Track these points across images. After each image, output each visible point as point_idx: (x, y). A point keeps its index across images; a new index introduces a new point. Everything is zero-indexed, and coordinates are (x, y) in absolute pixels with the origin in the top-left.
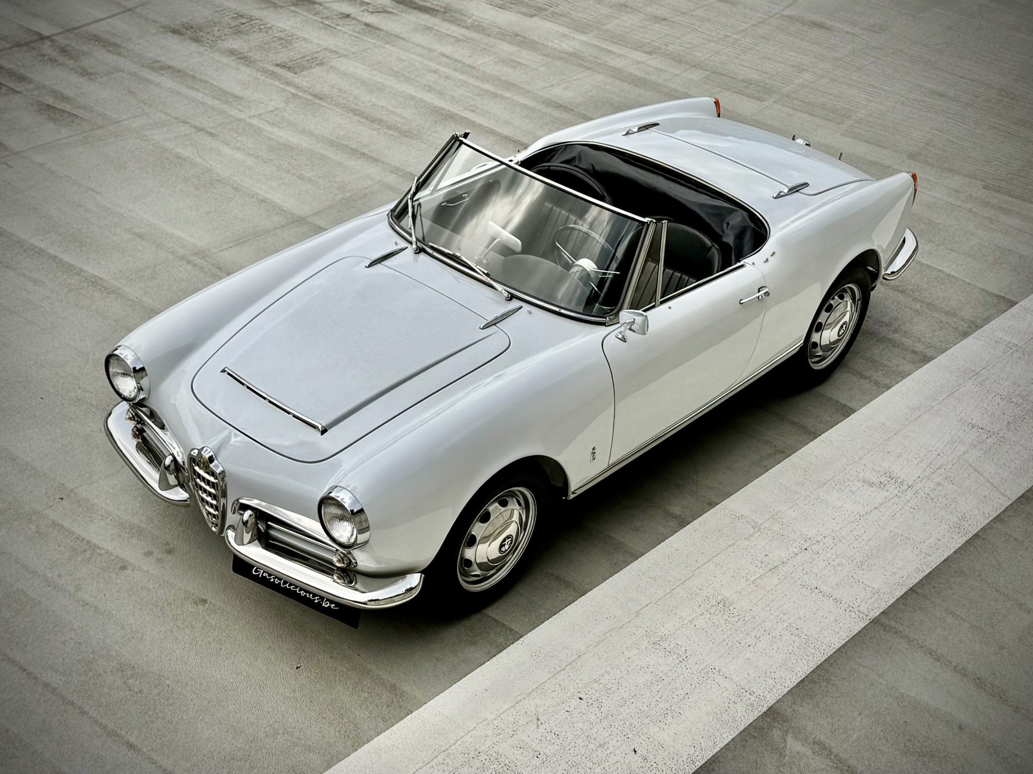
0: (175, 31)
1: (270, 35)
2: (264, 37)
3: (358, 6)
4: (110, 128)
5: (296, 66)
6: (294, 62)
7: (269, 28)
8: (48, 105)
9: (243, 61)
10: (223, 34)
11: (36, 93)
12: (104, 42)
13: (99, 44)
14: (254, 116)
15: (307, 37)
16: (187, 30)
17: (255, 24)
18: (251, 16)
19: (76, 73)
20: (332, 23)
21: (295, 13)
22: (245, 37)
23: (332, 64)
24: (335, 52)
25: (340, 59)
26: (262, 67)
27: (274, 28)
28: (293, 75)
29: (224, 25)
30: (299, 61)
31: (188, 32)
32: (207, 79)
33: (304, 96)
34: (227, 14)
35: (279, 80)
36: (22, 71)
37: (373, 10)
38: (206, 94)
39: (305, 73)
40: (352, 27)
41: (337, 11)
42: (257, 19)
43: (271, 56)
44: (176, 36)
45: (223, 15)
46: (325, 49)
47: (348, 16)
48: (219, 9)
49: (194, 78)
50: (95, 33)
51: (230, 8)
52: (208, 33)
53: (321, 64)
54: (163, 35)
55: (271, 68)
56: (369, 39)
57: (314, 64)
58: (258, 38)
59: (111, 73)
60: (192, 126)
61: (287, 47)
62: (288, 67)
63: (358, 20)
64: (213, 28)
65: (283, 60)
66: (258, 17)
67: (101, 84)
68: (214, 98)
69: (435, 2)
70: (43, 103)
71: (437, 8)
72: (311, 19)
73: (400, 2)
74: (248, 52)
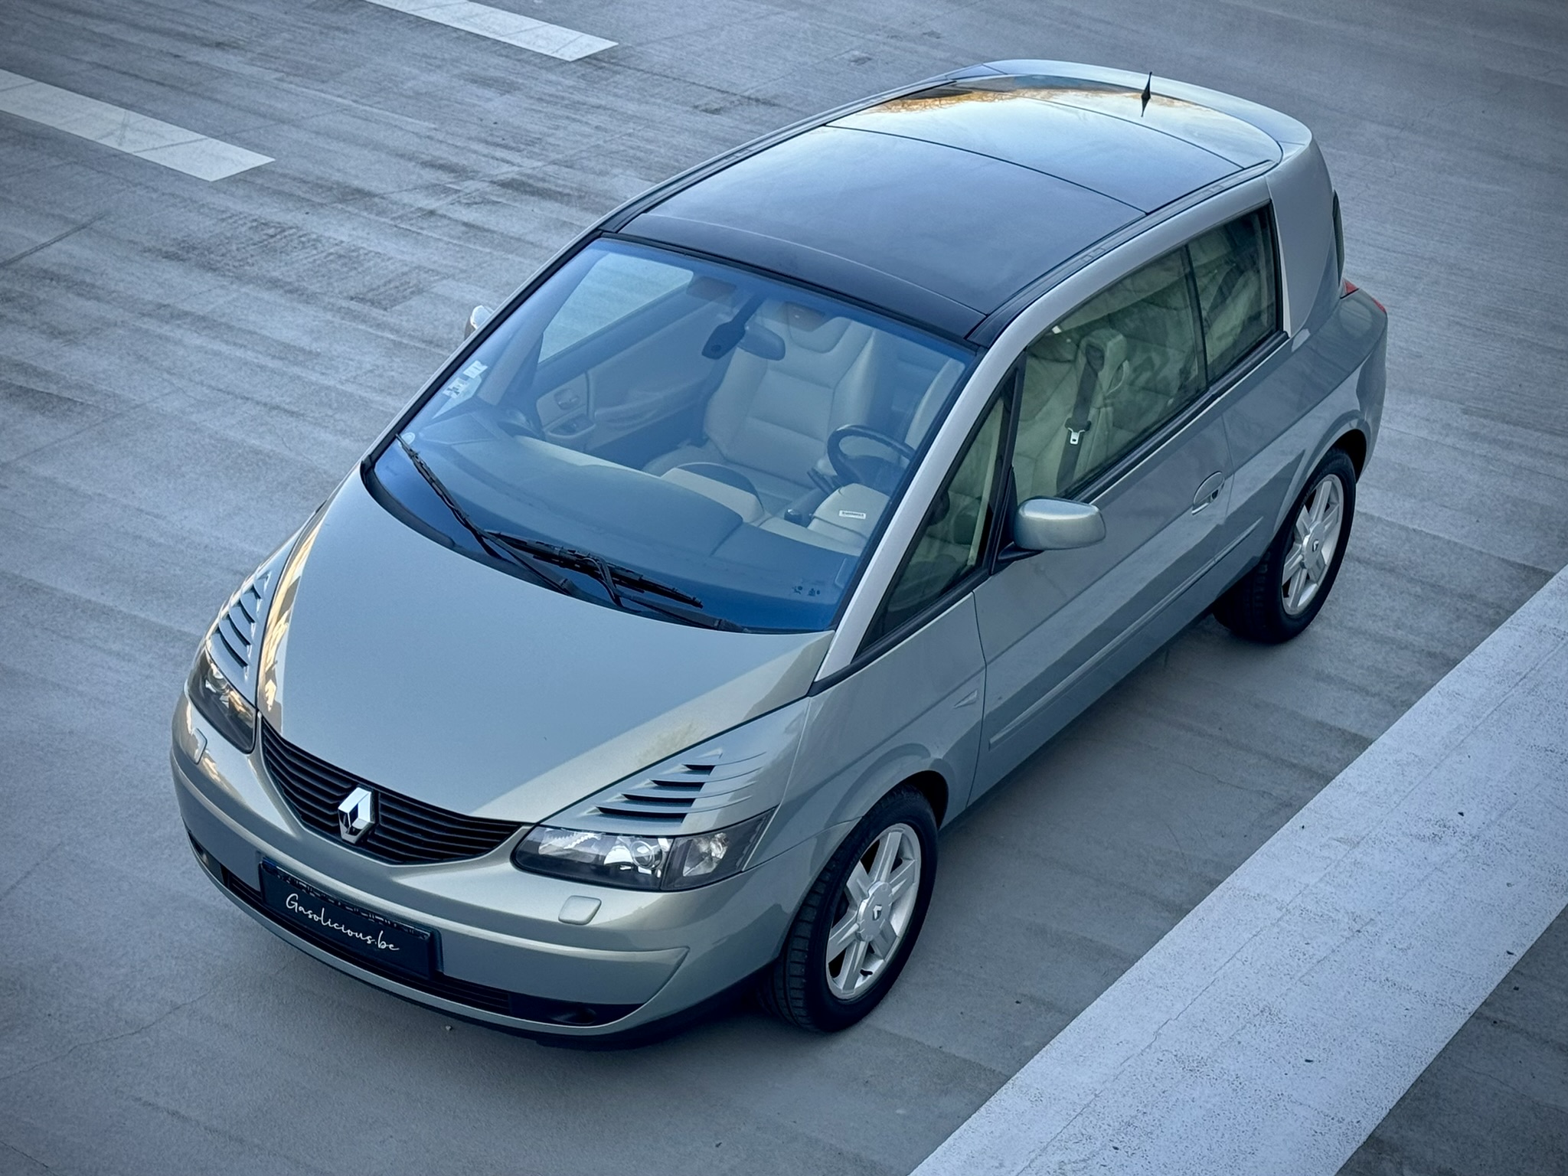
0: (168, 256)
1: (322, 252)
2: (313, 255)
3: (443, 196)
4: (132, 414)
5: (381, 297)
6: (376, 292)
7: (314, 240)
8: (21, 387)
9: (296, 296)
10: (248, 255)
12: (65, 280)
13: (58, 282)
14: (347, 380)
15: (378, 249)
16: (188, 252)
17: (290, 235)
18: (279, 223)
19: (43, 332)
20: (412, 225)
21: (348, 214)
22: (285, 258)
23: (434, 290)
24: (433, 271)
25: (445, 282)
26: (329, 303)
27: (324, 241)
28: (382, 312)
29: (243, 240)
30: (382, 290)
31: (191, 255)
32: (251, 328)
33: (412, 343)
34: (241, 222)
35: (364, 321)
37: (469, 202)
38: (258, 352)
39: (398, 308)
40: (446, 230)
41: (411, 206)
42: (291, 228)
43: (335, 284)
44: (173, 263)
45: (236, 225)
46: (416, 268)
47: (432, 213)
48: (224, 216)
49: (230, 328)
50: (45, 267)
51: (241, 213)
52: (223, 255)
53: (419, 291)
54: (154, 264)
55: (344, 304)
56: (479, 248)
57: (408, 292)
58: (306, 258)
59: (97, 329)
60: (258, 403)
61: (355, 268)
62: (370, 301)
63: (450, 218)
64: (227, 246)
65: (358, 291)
66: (290, 224)
67: (90, 348)
68: (274, 357)
69: (560, 182)
70: (12, 385)
71: (567, 191)
72: (376, 221)
73: (505, 185)
74: (298, 281)
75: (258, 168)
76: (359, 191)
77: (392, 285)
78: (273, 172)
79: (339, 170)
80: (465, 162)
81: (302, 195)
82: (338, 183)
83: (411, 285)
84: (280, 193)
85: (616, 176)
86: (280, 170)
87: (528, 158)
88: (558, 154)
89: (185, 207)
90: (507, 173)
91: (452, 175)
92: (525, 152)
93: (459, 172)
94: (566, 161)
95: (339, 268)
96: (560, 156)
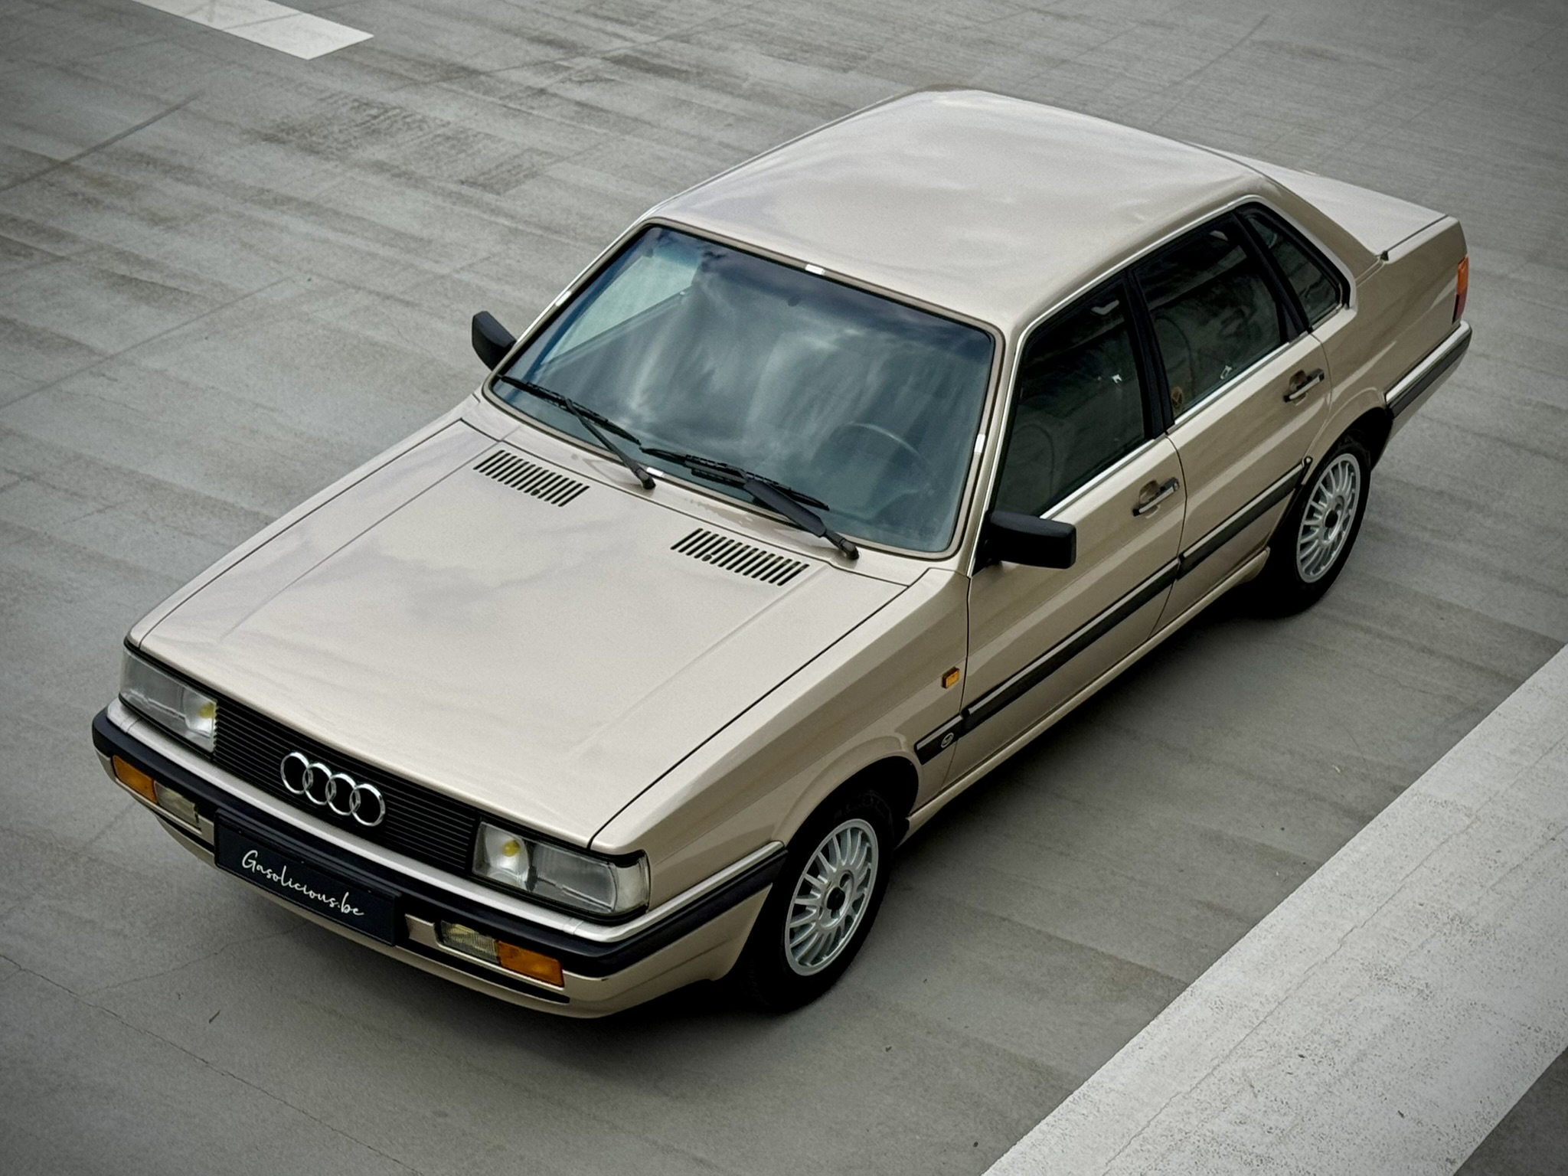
0: (269, 139)
1: (429, 134)
2: (419, 137)
3: (552, 73)
4: (240, 304)
5: (494, 181)
6: (486, 176)
7: (423, 121)
8: (123, 277)
9: (403, 180)
10: (351, 137)
11: (93, 258)
12: (162, 164)
13: (155, 167)
14: (462, 269)
15: (488, 130)
16: (288, 134)
17: (394, 116)
18: (382, 103)
19: (142, 219)
20: (521, 104)
22: (390, 140)
23: (550, 173)
24: (546, 153)
25: (559, 165)
26: (439, 187)
27: (430, 122)
28: (495, 197)
29: (346, 121)
30: (494, 173)
31: (291, 138)
32: (359, 213)
33: (529, 230)
34: (340, 102)
35: (477, 206)
36: (51, 223)
37: (580, 79)
38: (367, 239)
39: (513, 192)
40: (558, 109)
41: (520, 85)
42: (394, 108)
43: (444, 168)
44: (274, 146)
45: (335, 106)
46: (528, 150)
47: (542, 91)
48: (323, 96)
49: (337, 213)
50: (141, 150)
51: (340, 92)
52: (325, 137)
53: (533, 175)
54: (253, 147)
55: (453, 187)
56: (593, 128)
57: (521, 175)
58: (412, 140)
59: (198, 215)
60: (370, 292)
61: (464, 151)
62: (481, 185)
63: (561, 97)
64: (329, 128)
65: (468, 174)
66: (394, 105)
67: (191, 235)
68: (384, 244)
69: (677, 58)
70: (114, 274)
71: (684, 68)
72: (484, 101)
73: (619, 61)
74: (405, 164)
75: (357, 45)
76: (464, 69)
77: (504, 169)
78: (372, 49)
79: (441, 47)
80: (574, 38)
81: (404, 73)
82: (442, 61)
83: (524, 168)
84: (381, 71)
85: (735, 51)
86: (379, 47)
87: (641, 32)
88: (672, 27)
89: (282, 87)
90: (619, 49)
91: (561, 51)
92: (638, 26)
93: (570, 48)
94: (682, 36)
95: (447, 150)
96: (675, 31)
